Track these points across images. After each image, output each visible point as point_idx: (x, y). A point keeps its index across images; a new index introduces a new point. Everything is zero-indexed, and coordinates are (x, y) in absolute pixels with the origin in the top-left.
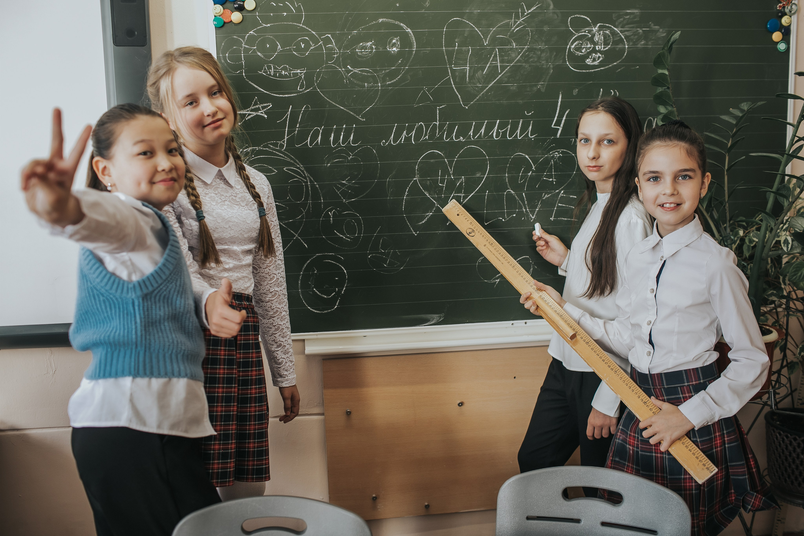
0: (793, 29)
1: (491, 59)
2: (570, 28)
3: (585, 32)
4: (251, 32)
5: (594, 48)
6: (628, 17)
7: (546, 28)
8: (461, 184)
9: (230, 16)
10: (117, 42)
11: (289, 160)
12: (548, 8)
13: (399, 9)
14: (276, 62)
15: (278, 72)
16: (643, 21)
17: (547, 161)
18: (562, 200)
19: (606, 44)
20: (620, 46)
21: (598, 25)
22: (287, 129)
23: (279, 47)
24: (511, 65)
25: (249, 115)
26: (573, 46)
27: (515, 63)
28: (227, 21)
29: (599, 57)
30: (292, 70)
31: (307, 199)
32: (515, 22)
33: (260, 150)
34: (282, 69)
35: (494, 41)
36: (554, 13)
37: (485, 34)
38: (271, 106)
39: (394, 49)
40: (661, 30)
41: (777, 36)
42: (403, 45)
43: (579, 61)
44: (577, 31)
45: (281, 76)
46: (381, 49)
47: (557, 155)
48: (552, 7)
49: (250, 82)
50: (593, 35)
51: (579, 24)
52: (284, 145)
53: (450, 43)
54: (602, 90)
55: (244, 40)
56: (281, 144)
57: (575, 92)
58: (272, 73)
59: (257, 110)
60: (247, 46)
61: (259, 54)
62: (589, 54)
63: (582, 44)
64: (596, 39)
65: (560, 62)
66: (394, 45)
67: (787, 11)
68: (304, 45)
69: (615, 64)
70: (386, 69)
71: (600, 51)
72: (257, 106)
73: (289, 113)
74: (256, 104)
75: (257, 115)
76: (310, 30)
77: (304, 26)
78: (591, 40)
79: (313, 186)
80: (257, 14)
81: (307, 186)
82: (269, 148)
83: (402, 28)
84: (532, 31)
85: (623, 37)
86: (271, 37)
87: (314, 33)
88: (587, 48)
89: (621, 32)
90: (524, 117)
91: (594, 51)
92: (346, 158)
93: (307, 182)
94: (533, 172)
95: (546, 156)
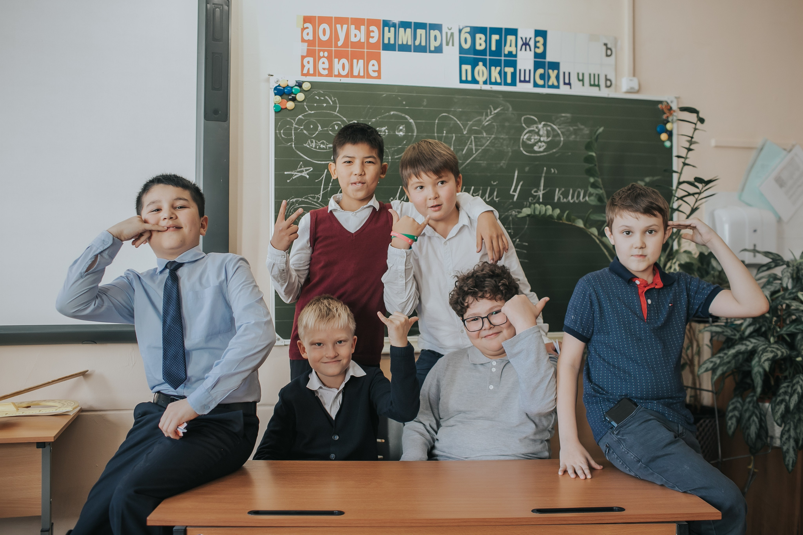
0: (675, 133)
1: (468, 143)
2: (524, 125)
3: (533, 127)
4: (300, 116)
5: (540, 139)
6: (562, 119)
7: (507, 124)
9: (286, 104)
10: (206, 118)
12: (508, 110)
13: (405, 105)
14: (318, 138)
15: (318, 145)
16: (573, 122)
17: (507, 217)
19: (548, 136)
20: (557, 139)
21: (543, 123)
22: (322, 187)
23: (320, 128)
24: (483, 148)
25: (296, 175)
26: (525, 137)
27: (486, 147)
28: (283, 107)
29: (543, 146)
30: (328, 145)
32: (485, 119)
33: (302, 201)
34: (321, 143)
35: (471, 131)
36: (512, 114)
37: (465, 126)
38: (312, 169)
39: (401, 133)
40: (586, 129)
41: (664, 137)
42: (407, 131)
43: (529, 147)
44: (528, 127)
45: (320, 148)
46: (392, 133)
47: (514, 213)
48: (511, 109)
49: (298, 152)
50: (539, 130)
51: (530, 122)
52: (319, 198)
53: (440, 131)
54: (545, 169)
55: (295, 122)
56: (318, 197)
57: (527, 169)
58: (314, 146)
59: (302, 171)
60: (297, 126)
61: (305, 132)
62: (537, 143)
63: (531, 136)
64: (541, 133)
65: (516, 148)
66: (401, 130)
67: (670, 119)
68: (337, 127)
69: (554, 150)
70: (394, 147)
71: (544, 142)
72: (302, 169)
73: (324, 175)
74: (301, 167)
75: (301, 176)
76: (342, 117)
77: (338, 115)
78: (538, 133)
80: (305, 104)
82: (309, 199)
83: (406, 119)
84: (497, 126)
85: (559, 132)
86: (314, 120)
87: (345, 119)
88: (535, 139)
89: (559, 129)
90: (491, 185)
91: (540, 141)
95: (506, 214)
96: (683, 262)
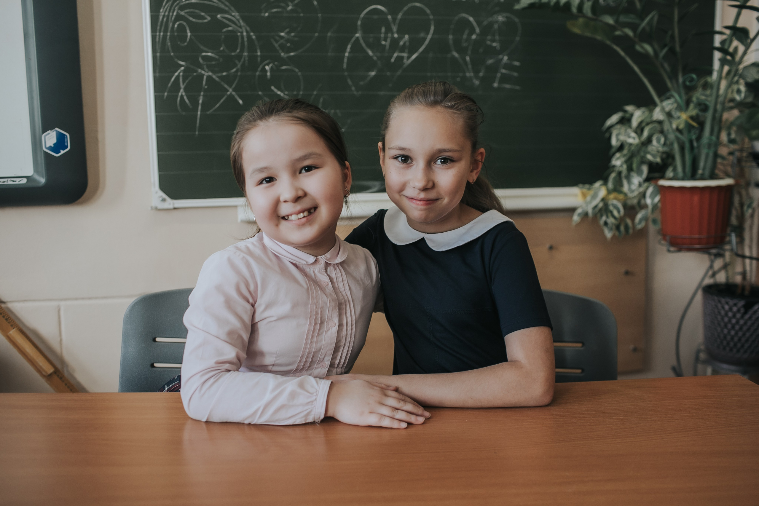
8: (405, 43)
11: (222, 6)
17: (491, 25)
18: (506, 66)
31: (242, 51)
47: (501, 18)
79: (249, 37)
81: (242, 36)
92: (285, 8)
93: (242, 33)
94: (477, 35)
95: (490, 19)
96: (750, 80)
